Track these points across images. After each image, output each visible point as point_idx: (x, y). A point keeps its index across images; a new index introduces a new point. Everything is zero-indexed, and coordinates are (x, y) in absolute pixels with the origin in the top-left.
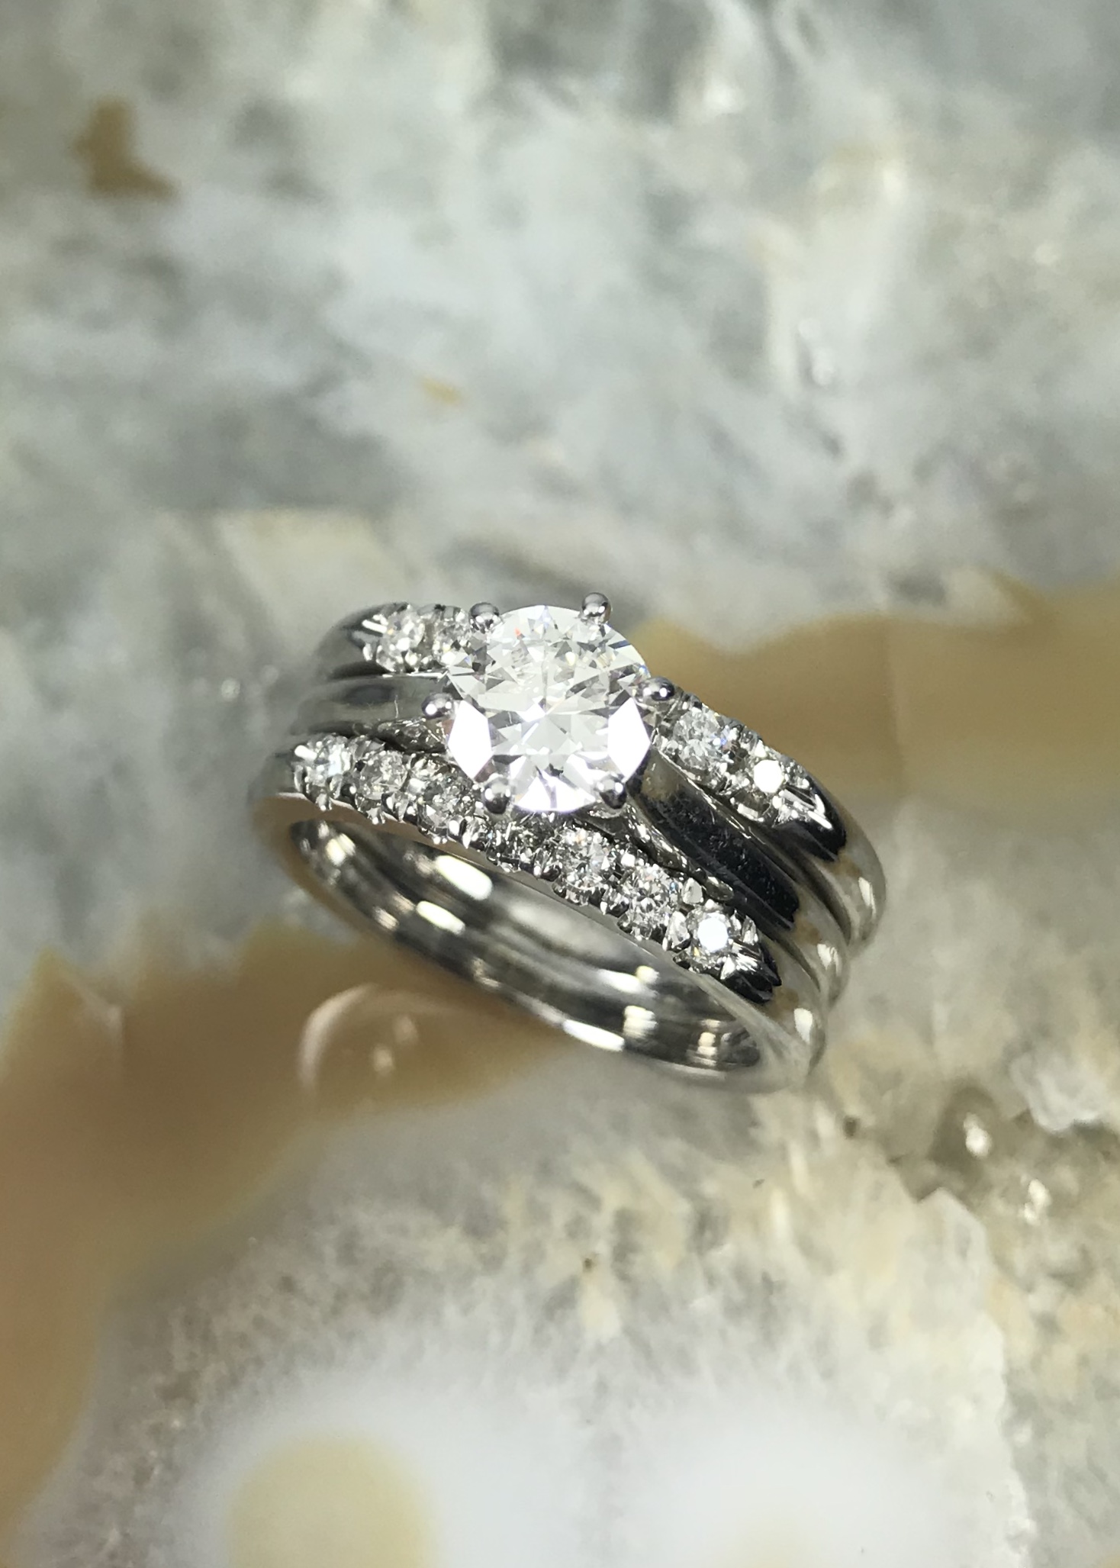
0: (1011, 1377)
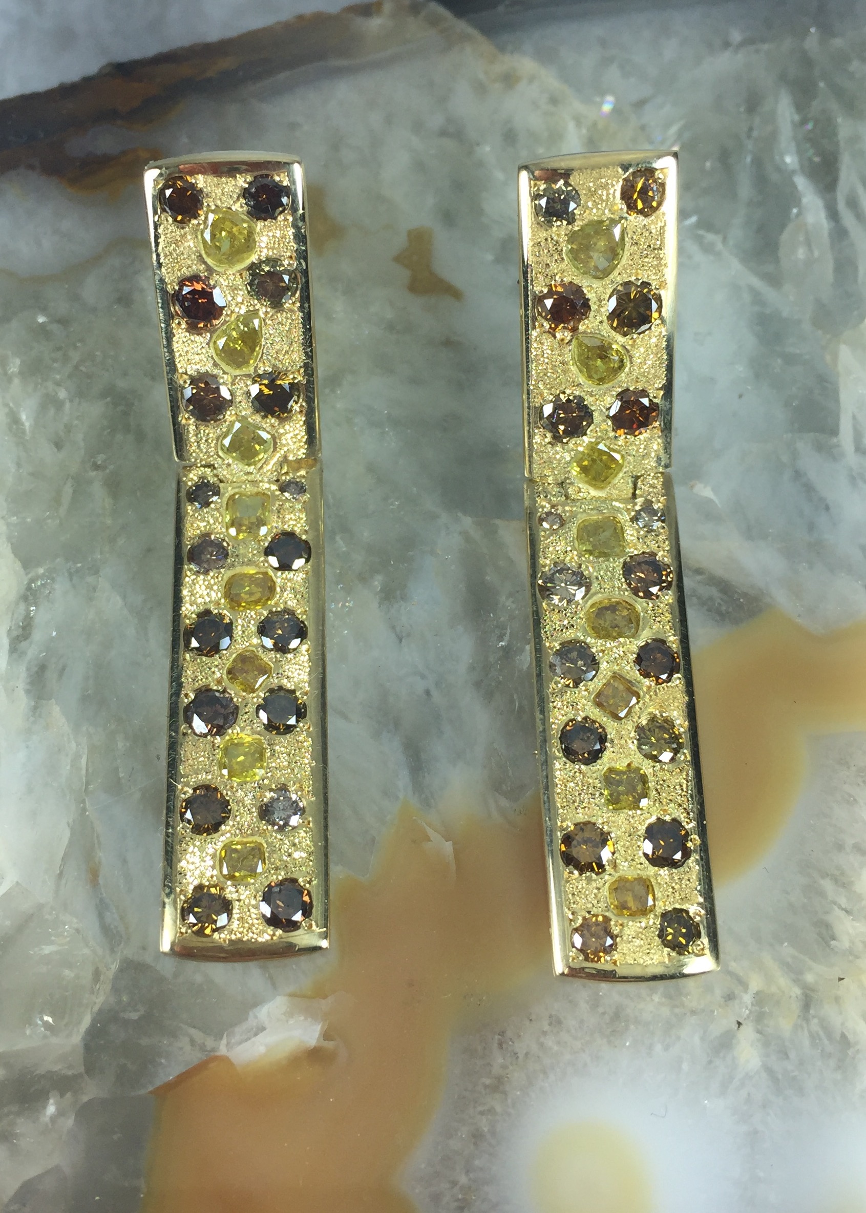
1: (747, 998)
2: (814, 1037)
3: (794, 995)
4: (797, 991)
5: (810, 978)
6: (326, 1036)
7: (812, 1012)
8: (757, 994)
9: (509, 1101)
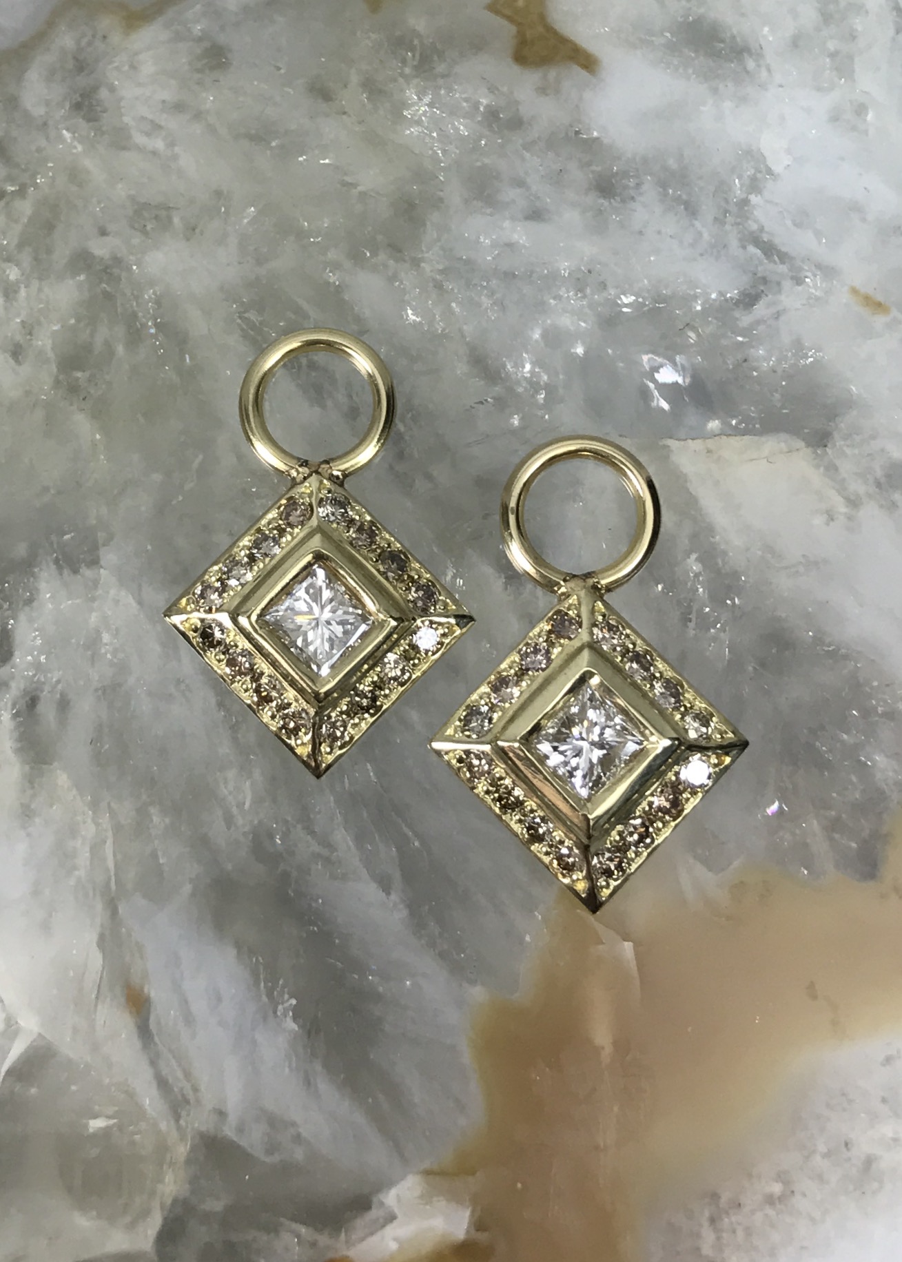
6: (479, 1225)
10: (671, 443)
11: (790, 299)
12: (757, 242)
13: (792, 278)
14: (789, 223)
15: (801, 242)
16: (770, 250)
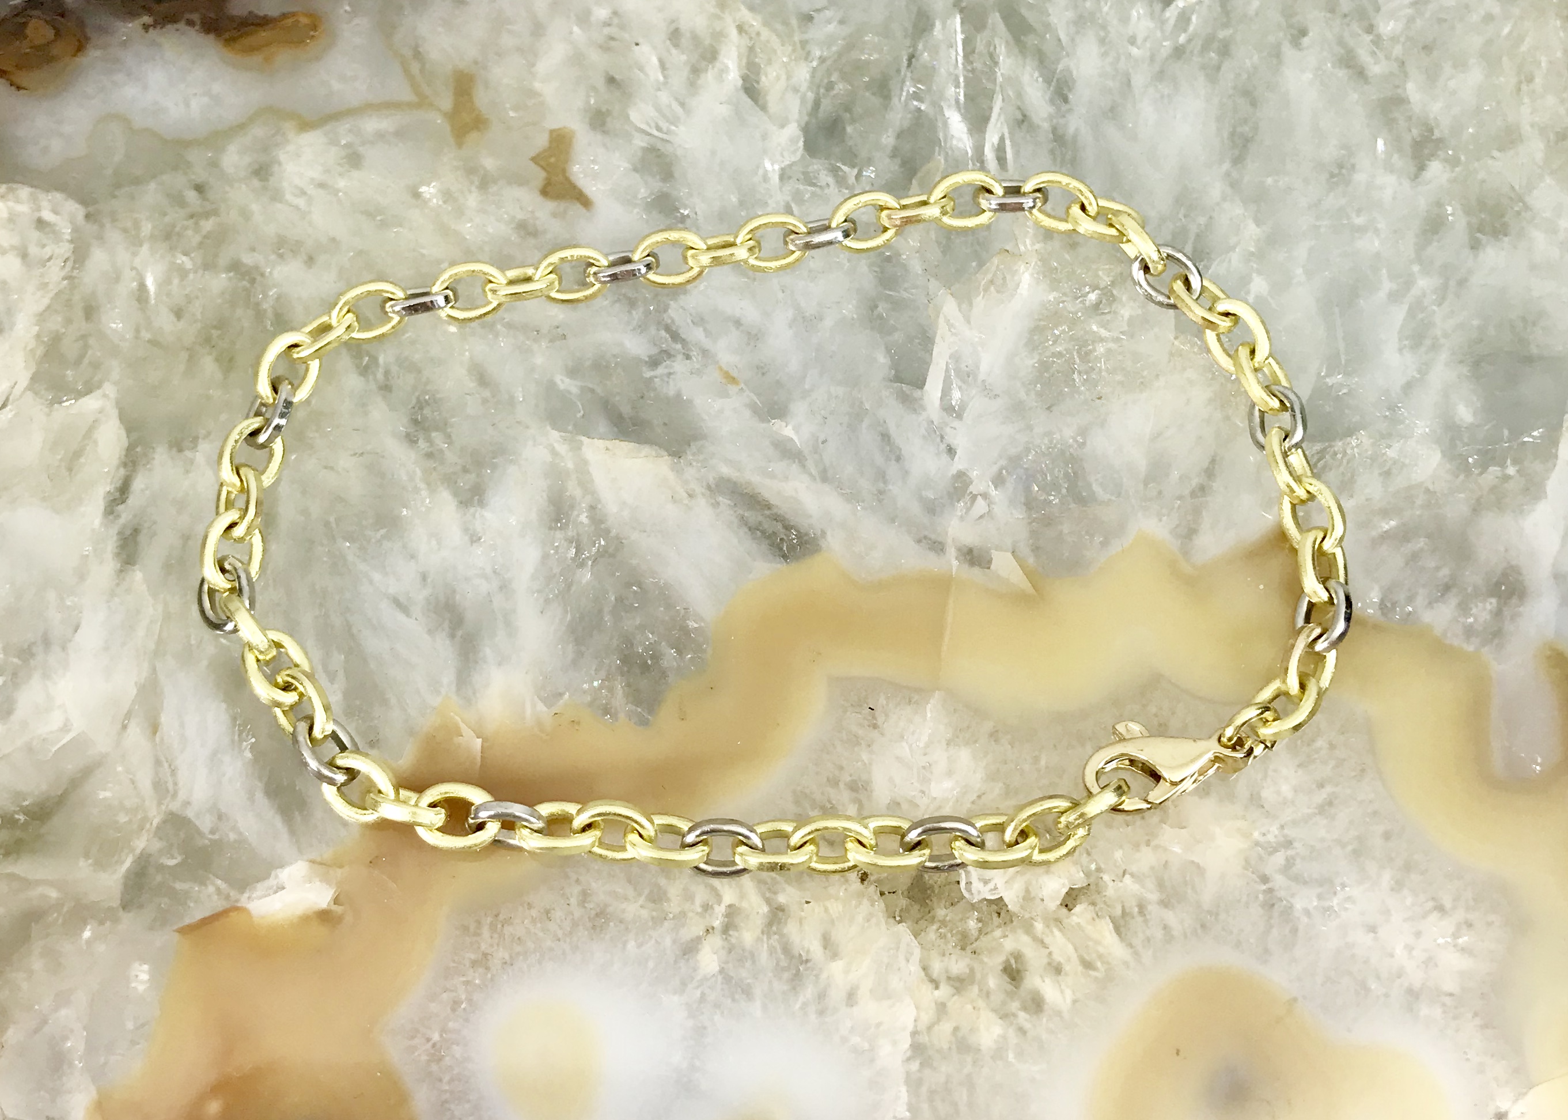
0: (914, 1034)
1: (720, 910)
2: (772, 951)
3: (761, 911)
4: (765, 909)
5: (782, 899)
6: (336, 901)
7: (774, 928)
8: (730, 906)
9: (489, 976)
10: (584, 439)
11: (679, 366)
12: (667, 329)
13: (684, 354)
14: (689, 321)
15: (696, 335)
16: (675, 336)
